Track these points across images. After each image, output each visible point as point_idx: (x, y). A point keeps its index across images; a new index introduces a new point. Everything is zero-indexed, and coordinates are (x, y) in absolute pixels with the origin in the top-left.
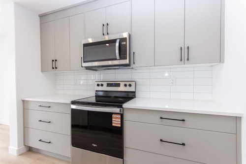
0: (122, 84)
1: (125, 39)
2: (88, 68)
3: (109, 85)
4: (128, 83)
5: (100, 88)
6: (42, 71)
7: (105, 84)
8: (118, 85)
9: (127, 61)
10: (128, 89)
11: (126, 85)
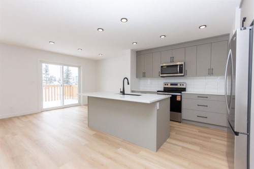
0: (179, 84)
1: (182, 65)
2: (162, 77)
3: (171, 85)
4: (182, 84)
5: (166, 86)
6: (137, 77)
7: (170, 84)
8: (177, 85)
9: (183, 74)
10: (182, 87)
11: (181, 85)
